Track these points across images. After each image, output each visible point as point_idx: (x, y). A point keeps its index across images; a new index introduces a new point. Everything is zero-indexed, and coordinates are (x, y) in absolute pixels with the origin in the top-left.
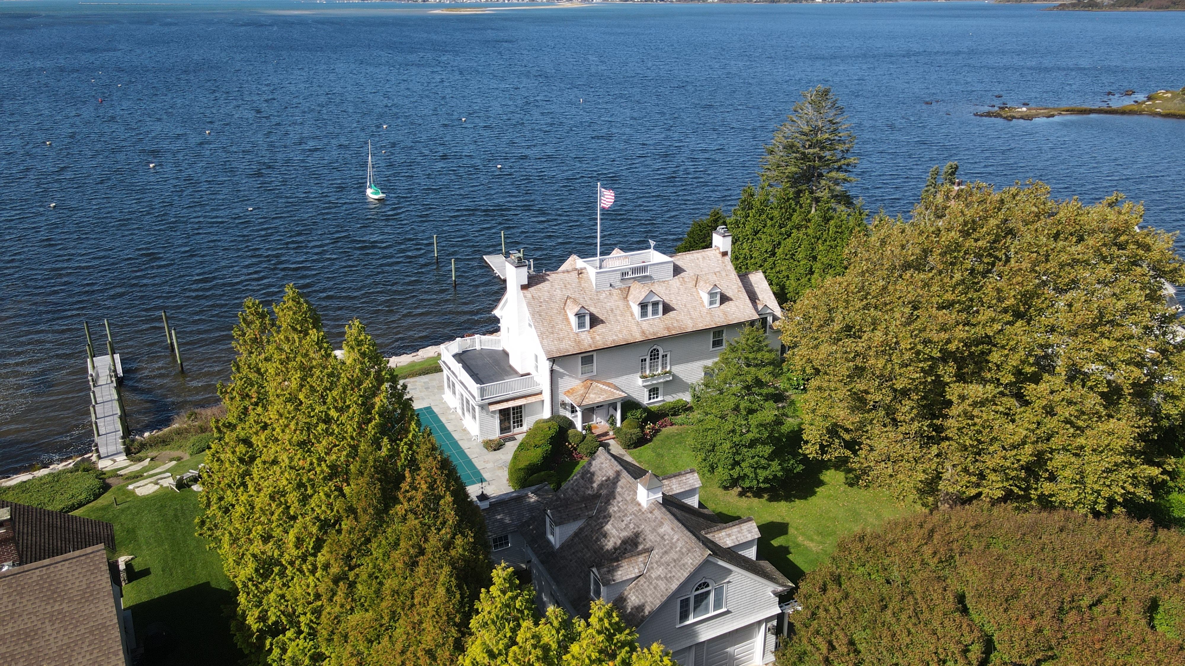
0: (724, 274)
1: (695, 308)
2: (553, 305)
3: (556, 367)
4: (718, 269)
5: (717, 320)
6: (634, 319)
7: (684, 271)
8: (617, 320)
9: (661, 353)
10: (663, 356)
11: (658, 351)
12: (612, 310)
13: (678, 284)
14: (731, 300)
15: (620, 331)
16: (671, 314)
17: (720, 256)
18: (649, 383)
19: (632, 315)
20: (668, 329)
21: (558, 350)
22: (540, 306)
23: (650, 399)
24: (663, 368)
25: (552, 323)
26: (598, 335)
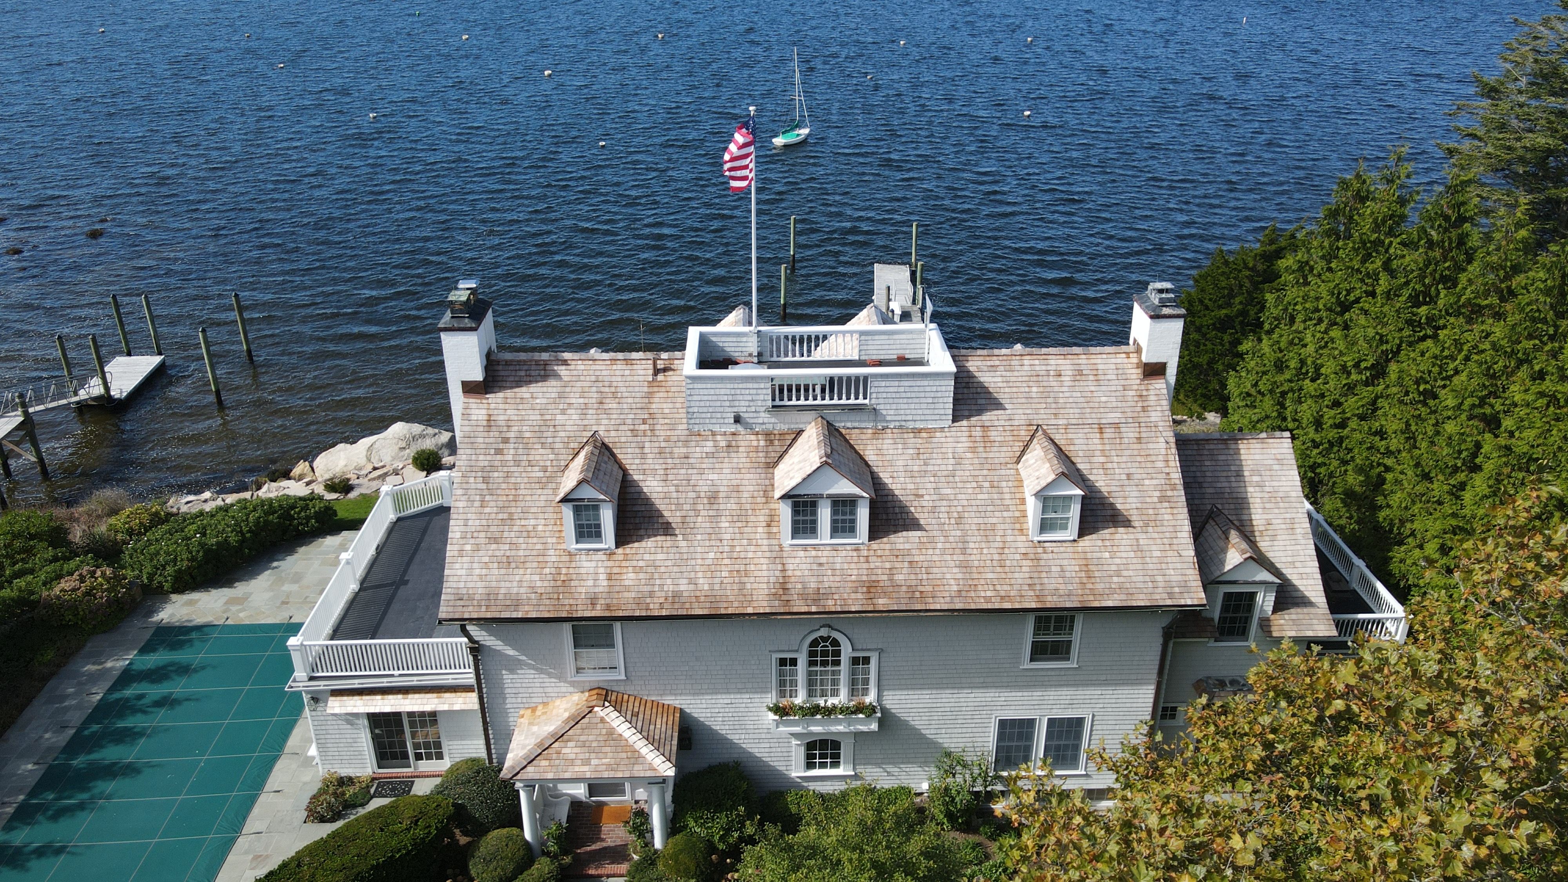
0: (1130, 433)
1: (987, 532)
4: (1113, 417)
5: (1051, 583)
7: (998, 405)
8: (716, 531)
9: (846, 652)
10: (855, 661)
11: (835, 643)
12: (713, 498)
13: (964, 444)
14: (1127, 523)
16: (902, 540)
17: (1136, 374)
18: (800, 727)
22: (499, 452)
23: (810, 765)
24: (853, 692)
25: (509, 510)
26: (637, 570)
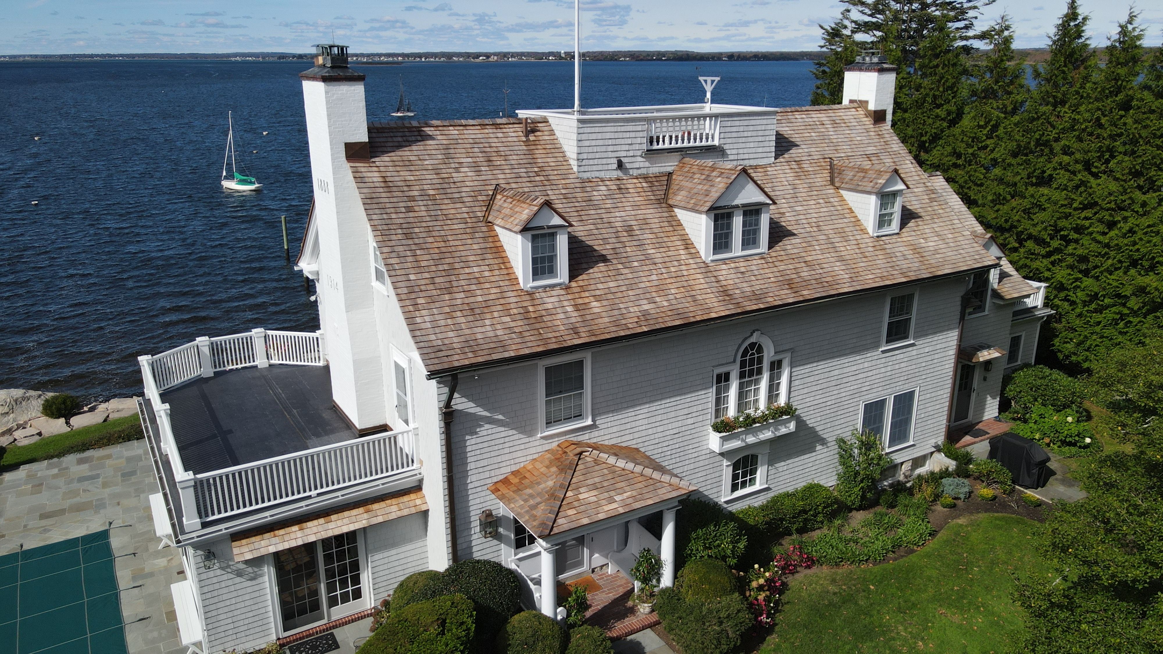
1: (843, 236)
2: (450, 209)
3: (460, 403)
4: (871, 150)
5: (904, 264)
6: (696, 255)
7: (796, 146)
8: (648, 257)
9: (769, 355)
10: (772, 365)
11: (760, 349)
12: (629, 230)
13: (790, 176)
14: (920, 218)
15: (661, 289)
16: (790, 246)
17: (868, 122)
18: (736, 444)
19: (688, 245)
20: (790, 284)
21: (470, 344)
22: (409, 209)
23: (734, 488)
24: (769, 400)
25: (447, 261)
26: (598, 298)
